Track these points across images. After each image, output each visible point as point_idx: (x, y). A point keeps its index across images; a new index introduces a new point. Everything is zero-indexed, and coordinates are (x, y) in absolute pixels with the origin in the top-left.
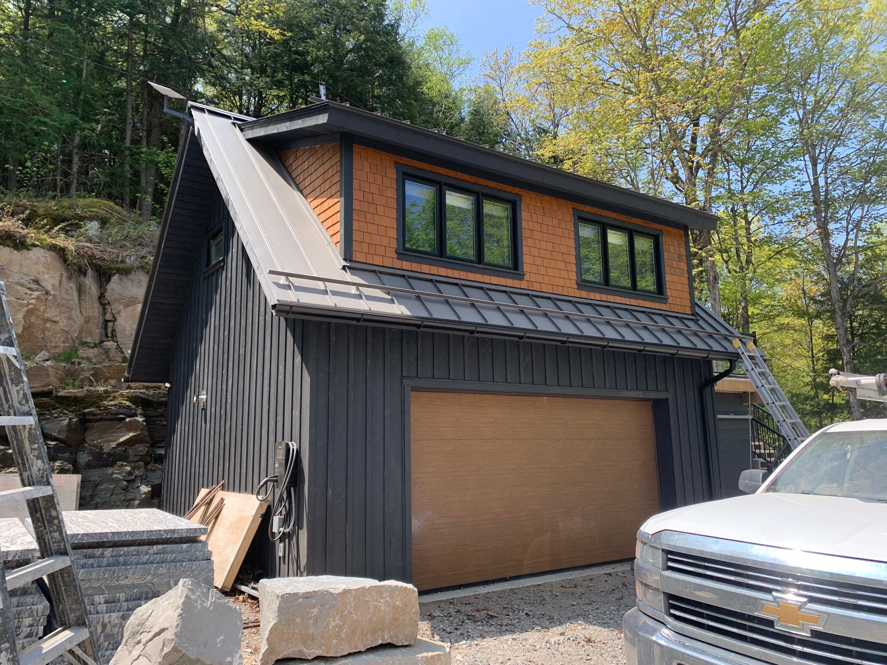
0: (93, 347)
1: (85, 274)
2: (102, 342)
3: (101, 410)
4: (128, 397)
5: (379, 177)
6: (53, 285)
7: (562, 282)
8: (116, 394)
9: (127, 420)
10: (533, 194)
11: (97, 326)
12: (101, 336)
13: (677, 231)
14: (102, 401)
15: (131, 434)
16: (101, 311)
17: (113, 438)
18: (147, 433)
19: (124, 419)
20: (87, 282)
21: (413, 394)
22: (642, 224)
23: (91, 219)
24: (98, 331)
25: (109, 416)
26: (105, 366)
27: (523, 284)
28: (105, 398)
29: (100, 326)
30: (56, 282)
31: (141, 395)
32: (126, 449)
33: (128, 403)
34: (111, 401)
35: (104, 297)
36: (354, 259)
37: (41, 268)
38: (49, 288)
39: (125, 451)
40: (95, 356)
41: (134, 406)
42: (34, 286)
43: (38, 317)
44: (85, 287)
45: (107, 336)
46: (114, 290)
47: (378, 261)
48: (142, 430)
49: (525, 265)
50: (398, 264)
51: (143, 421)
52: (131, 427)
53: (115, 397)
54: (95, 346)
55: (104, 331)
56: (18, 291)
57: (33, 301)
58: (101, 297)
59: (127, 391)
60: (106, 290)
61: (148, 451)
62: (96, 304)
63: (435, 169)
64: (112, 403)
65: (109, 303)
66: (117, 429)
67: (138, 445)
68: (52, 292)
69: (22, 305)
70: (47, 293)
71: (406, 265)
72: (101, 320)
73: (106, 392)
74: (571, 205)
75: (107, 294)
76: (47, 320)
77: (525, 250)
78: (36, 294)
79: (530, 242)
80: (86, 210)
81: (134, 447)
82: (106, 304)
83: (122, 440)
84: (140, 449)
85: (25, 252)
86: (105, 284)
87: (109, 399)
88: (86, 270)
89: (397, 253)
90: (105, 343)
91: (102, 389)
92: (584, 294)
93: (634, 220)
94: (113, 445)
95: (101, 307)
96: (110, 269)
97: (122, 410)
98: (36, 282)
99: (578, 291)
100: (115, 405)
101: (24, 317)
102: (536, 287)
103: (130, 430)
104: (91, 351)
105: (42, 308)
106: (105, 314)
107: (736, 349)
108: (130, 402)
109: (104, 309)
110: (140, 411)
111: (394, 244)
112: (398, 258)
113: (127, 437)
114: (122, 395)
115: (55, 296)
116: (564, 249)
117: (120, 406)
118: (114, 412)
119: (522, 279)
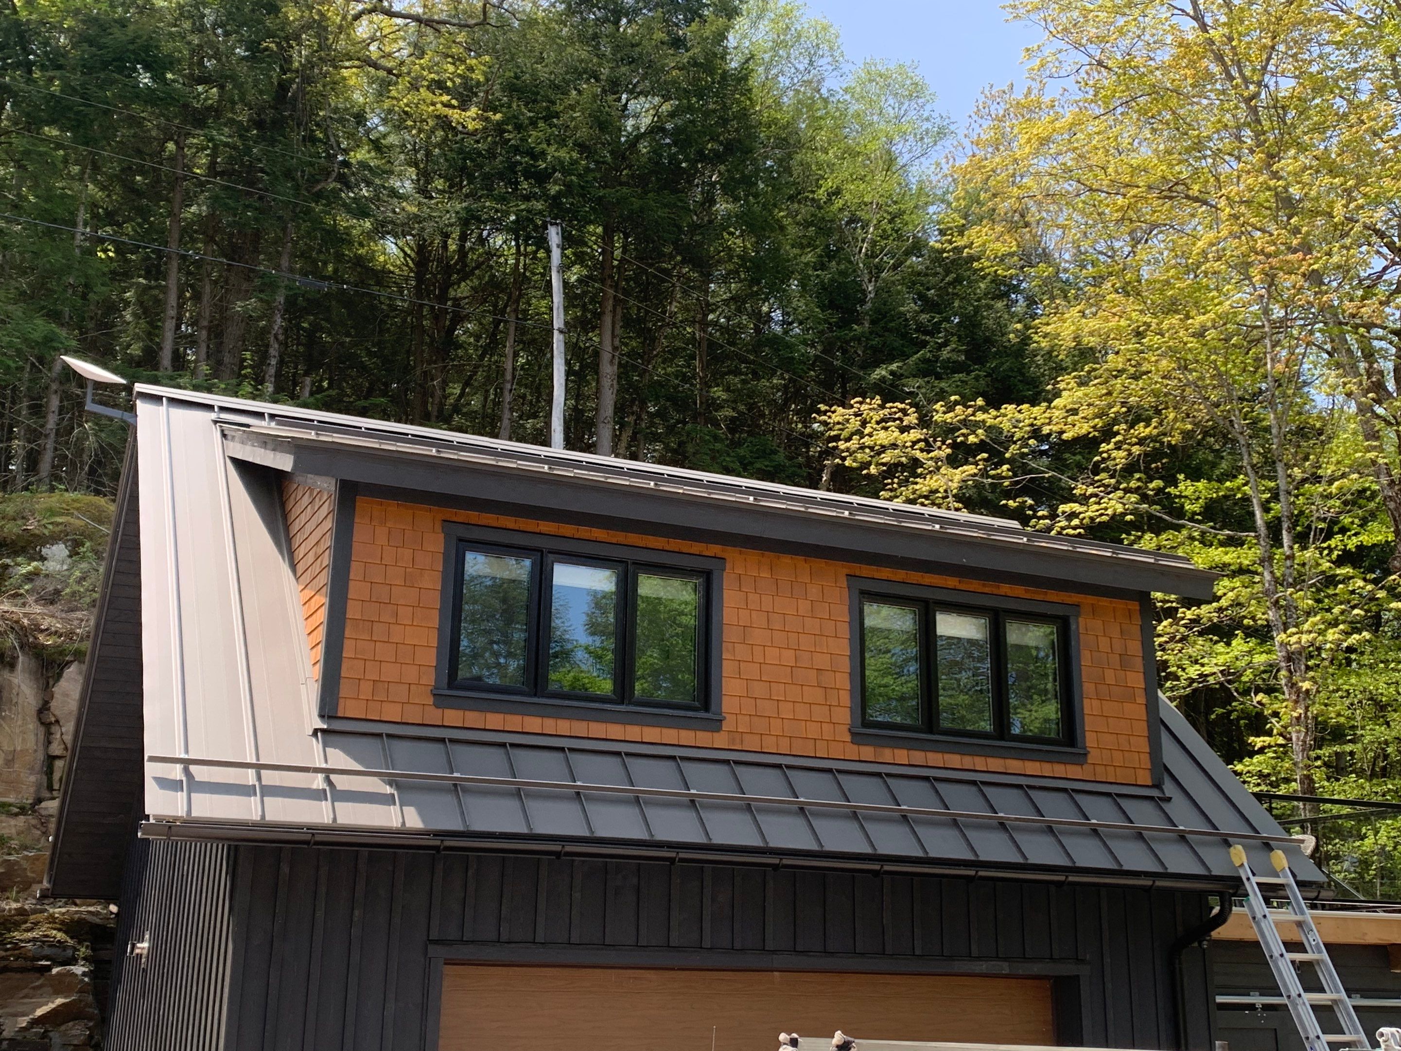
0: (16, 815)
1: (12, 666)
2: (39, 801)
3: (7, 950)
4: (63, 922)
5: (408, 553)
7: (813, 731)
8: (40, 917)
9: (55, 971)
10: (753, 555)
11: (32, 769)
12: (39, 787)
13: (1120, 604)
14: (9, 931)
15: (60, 1001)
16: (41, 737)
17: (20, 1009)
18: (90, 998)
19: (49, 968)
20: (16, 681)
21: (449, 970)
22: (1028, 596)
23: (54, 539)
24: (32, 778)
25: (21, 963)
26: (26, 858)
27: (720, 740)
28: (17, 925)
29: (38, 766)
31: (90, 918)
32: (46, 1031)
33: (60, 936)
34: (28, 930)
35: (49, 709)
36: (340, 714)
39: (44, 1035)
40: (18, 834)
41: (71, 942)
44: (10, 692)
45: (50, 788)
46: (67, 695)
47: (392, 713)
48: (81, 991)
49: (724, 698)
50: (434, 715)
51: (84, 974)
52: (60, 986)
53: (36, 924)
54: (23, 811)
55: (45, 778)
58: (44, 709)
59: (63, 910)
60: (52, 697)
61: (91, 1037)
62: (32, 725)
63: (530, 525)
64: (30, 935)
65: (57, 722)
66: (34, 988)
67: (71, 1024)
71: (453, 717)
72: (41, 756)
73: (21, 912)
74: (842, 569)
75: (53, 704)
77: (728, 668)
79: (741, 652)
80: (45, 521)
81: (63, 1028)
82: (51, 723)
83: (39, 1012)
84: (74, 1032)
86: (51, 683)
87: (24, 926)
88: (15, 658)
89: (434, 695)
90: (43, 805)
91: (14, 905)
92: (867, 752)
93: (1005, 589)
94: (23, 1022)
95: (42, 730)
96: (62, 653)
97: (47, 951)
99: (856, 747)
100: (34, 940)
102: (751, 743)
103: (57, 993)
104: (13, 822)
106: (49, 743)
107: (1236, 869)
108: (66, 932)
109: (49, 734)
110: (83, 951)
111: (429, 679)
112: (436, 706)
113: (52, 1006)
114: (52, 919)
116: (821, 661)
117: (43, 941)
118: (30, 954)
119: (719, 729)
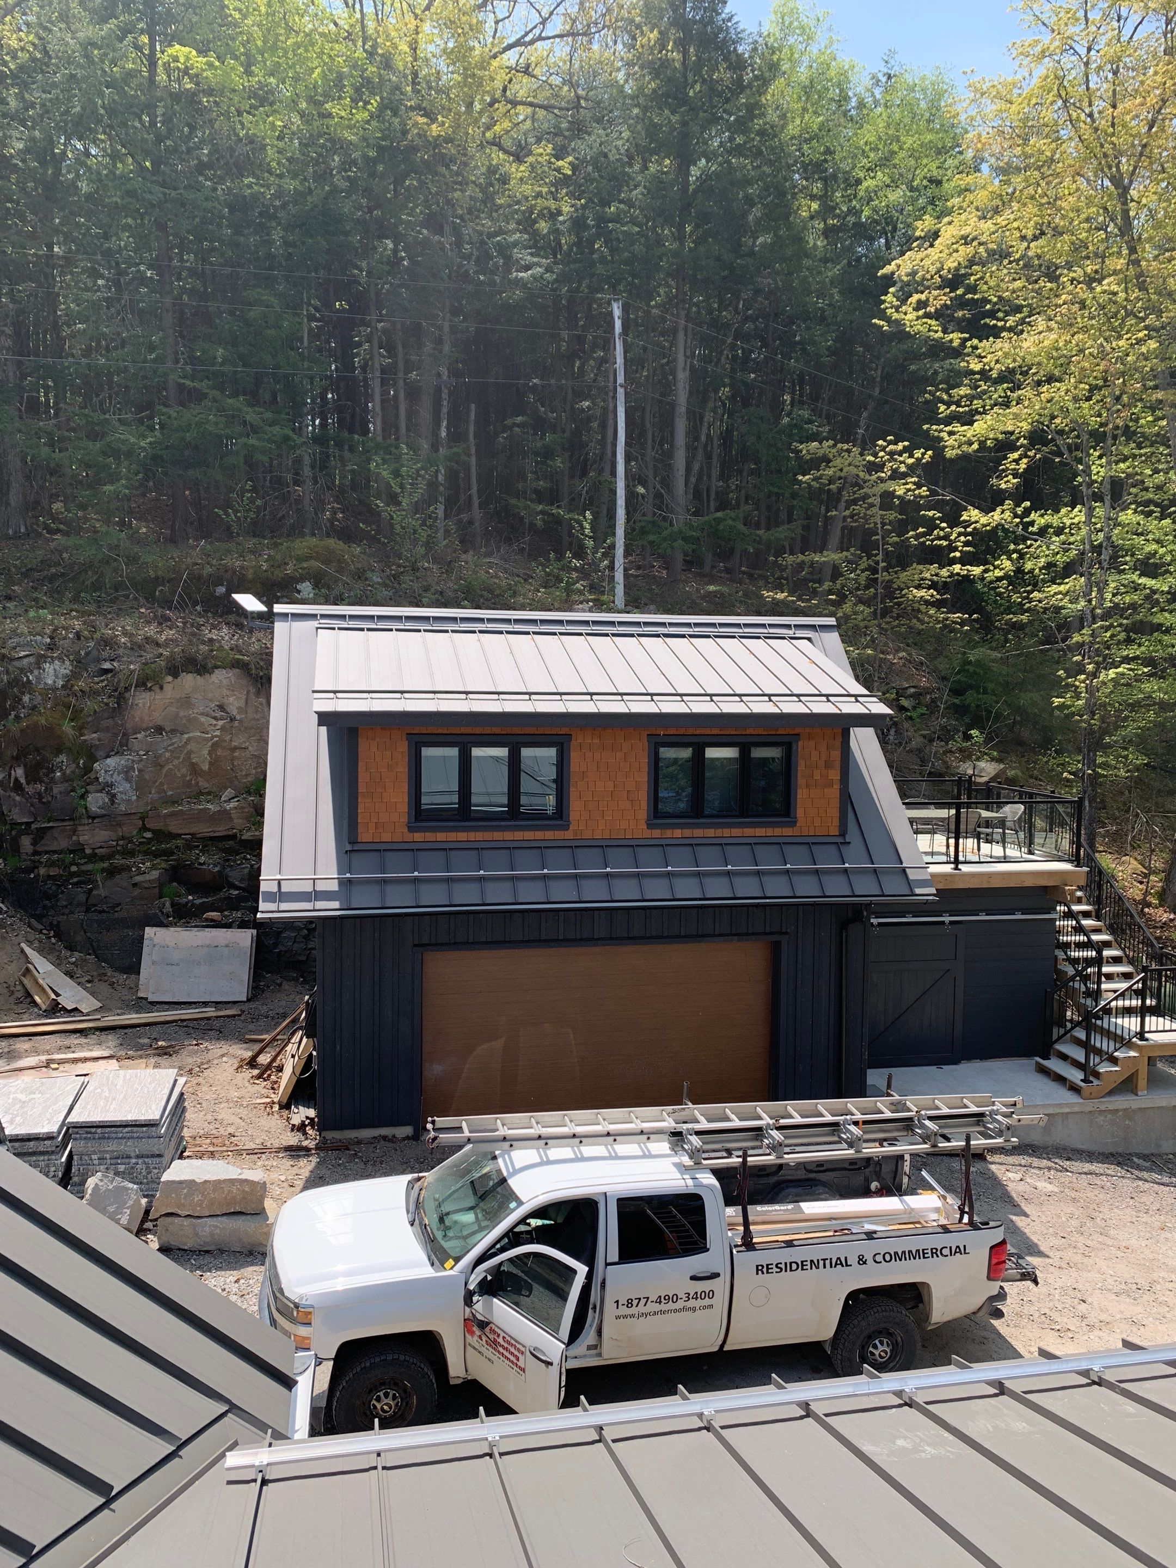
5: (388, 753)
6: (239, 708)
7: (624, 825)
10: (589, 731)
22: (764, 733)
23: (302, 579)
27: (568, 835)
30: (242, 703)
36: (359, 841)
37: (225, 692)
38: (234, 712)
42: (219, 714)
43: (224, 748)
47: (386, 838)
49: (571, 812)
50: (409, 837)
56: (202, 724)
57: (218, 733)
63: (456, 730)
68: (238, 717)
69: (207, 740)
70: (232, 719)
71: (418, 837)
74: (646, 731)
76: (236, 748)
77: (573, 796)
78: (221, 723)
79: (581, 786)
85: (207, 676)
89: (408, 826)
92: (656, 833)
93: (750, 731)
98: (221, 707)
99: (649, 830)
101: (209, 754)
102: (587, 835)
105: (228, 738)
111: (405, 818)
112: (410, 832)
115: (241, 721)
119: (567, 829)
